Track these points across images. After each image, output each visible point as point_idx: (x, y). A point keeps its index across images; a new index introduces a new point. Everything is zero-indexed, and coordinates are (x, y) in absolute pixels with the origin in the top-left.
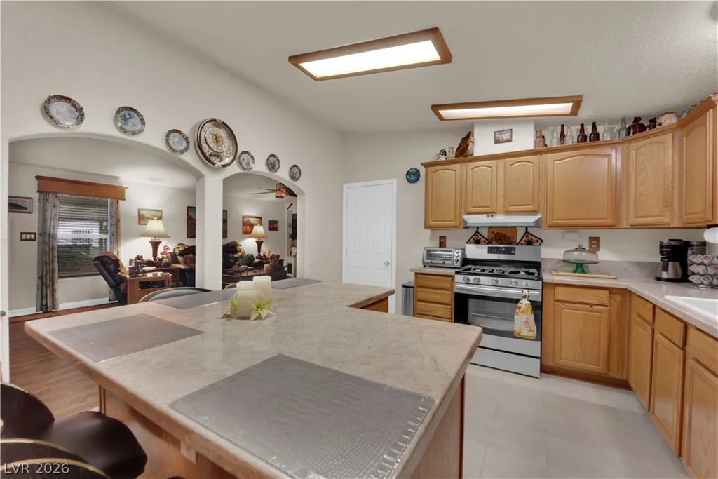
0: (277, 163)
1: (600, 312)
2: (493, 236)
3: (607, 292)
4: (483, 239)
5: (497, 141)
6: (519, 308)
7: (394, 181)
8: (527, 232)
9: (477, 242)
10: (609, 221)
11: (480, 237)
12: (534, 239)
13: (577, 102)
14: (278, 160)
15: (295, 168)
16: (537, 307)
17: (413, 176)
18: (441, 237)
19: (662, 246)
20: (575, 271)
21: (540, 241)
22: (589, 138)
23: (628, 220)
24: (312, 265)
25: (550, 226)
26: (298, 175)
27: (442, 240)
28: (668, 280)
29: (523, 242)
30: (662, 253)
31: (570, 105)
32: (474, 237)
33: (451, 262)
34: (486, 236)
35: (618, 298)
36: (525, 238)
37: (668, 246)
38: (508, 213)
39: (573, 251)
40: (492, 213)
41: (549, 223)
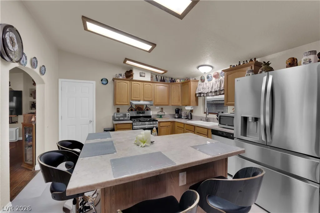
0: (36, 63)
1: (169, 128)
2: (137, 108)
3: (170, 123)
4: (133, 109)
5: (141, 76)
6: (153, 131)
7: (94, 82)
8: (146, 106)
9: (132, 110)
10: (167, 104)
11: (133, 108)
12: (149, 109)
13: (166, 72)
14: (37, 61)
15: (43, 67)
16: (157, 129)
17: (105, 81)
18: (117, 108)
19: (176, 110)
20: (160, 118)
21: (150, 109)
22: (163, 81)
23: (171, 104)
24: (48, 127)
25: (155, 105)
26: (44, 72)
27: (118, 110)
28: (177, 118)
29: (145, 110)
30: (176, 112)
31: (164, 72)
32: (130, 108)
33: (127, 118)
34: (134, 108)
35: (172, 123)
36: (146, 108)
37: (177, 110)
38: (144, 100)
39: (160, 112)
40: (139, 101)
41: (155, 104)
